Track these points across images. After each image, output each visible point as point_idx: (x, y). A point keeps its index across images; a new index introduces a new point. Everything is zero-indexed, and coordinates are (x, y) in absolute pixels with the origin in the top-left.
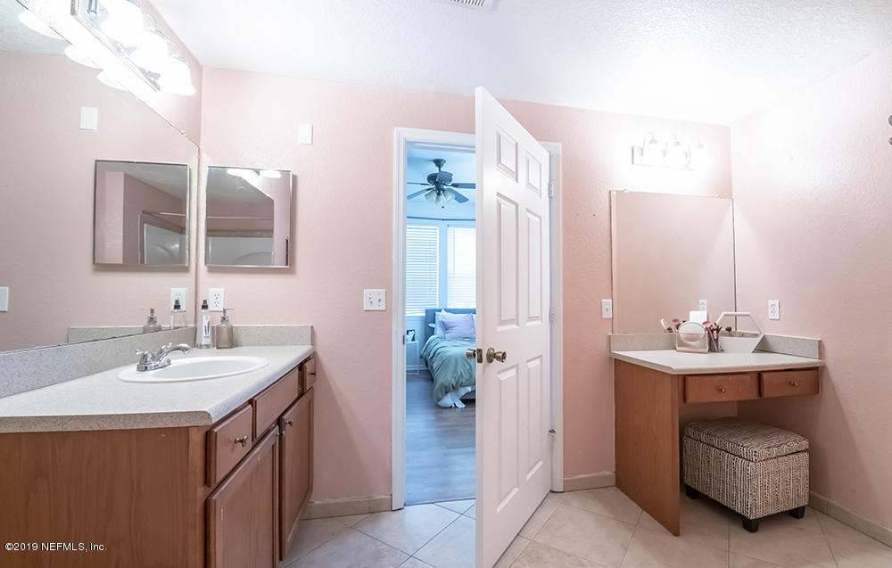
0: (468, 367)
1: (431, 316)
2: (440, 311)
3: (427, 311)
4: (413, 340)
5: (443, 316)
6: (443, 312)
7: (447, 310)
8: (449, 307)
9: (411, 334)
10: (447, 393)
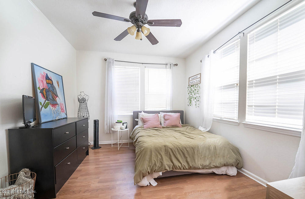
0: (159, 157)
1: (136, 115)
2: (141, 112)
3: (134, 112)
4: (126, 128)
5: (143, 115)
6: (143, 113)
7: (145, 112)
8: (145, 110)
9: (125, 125)
10: (144, 177)
